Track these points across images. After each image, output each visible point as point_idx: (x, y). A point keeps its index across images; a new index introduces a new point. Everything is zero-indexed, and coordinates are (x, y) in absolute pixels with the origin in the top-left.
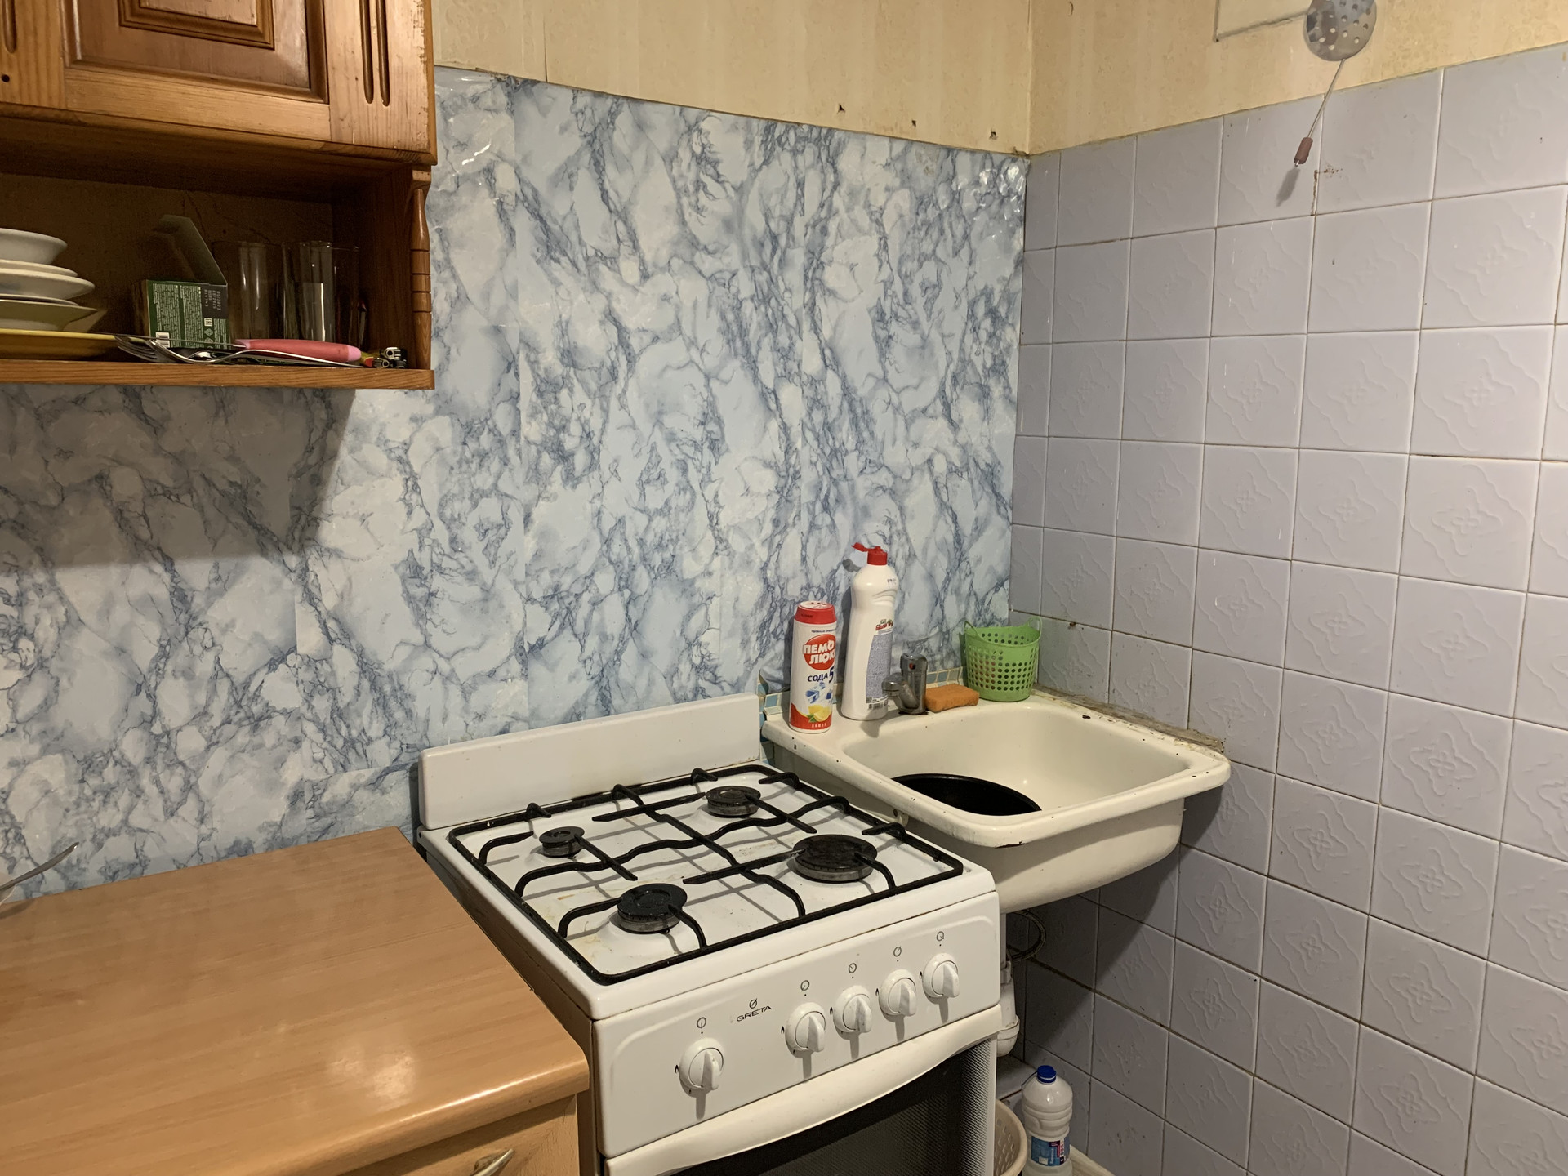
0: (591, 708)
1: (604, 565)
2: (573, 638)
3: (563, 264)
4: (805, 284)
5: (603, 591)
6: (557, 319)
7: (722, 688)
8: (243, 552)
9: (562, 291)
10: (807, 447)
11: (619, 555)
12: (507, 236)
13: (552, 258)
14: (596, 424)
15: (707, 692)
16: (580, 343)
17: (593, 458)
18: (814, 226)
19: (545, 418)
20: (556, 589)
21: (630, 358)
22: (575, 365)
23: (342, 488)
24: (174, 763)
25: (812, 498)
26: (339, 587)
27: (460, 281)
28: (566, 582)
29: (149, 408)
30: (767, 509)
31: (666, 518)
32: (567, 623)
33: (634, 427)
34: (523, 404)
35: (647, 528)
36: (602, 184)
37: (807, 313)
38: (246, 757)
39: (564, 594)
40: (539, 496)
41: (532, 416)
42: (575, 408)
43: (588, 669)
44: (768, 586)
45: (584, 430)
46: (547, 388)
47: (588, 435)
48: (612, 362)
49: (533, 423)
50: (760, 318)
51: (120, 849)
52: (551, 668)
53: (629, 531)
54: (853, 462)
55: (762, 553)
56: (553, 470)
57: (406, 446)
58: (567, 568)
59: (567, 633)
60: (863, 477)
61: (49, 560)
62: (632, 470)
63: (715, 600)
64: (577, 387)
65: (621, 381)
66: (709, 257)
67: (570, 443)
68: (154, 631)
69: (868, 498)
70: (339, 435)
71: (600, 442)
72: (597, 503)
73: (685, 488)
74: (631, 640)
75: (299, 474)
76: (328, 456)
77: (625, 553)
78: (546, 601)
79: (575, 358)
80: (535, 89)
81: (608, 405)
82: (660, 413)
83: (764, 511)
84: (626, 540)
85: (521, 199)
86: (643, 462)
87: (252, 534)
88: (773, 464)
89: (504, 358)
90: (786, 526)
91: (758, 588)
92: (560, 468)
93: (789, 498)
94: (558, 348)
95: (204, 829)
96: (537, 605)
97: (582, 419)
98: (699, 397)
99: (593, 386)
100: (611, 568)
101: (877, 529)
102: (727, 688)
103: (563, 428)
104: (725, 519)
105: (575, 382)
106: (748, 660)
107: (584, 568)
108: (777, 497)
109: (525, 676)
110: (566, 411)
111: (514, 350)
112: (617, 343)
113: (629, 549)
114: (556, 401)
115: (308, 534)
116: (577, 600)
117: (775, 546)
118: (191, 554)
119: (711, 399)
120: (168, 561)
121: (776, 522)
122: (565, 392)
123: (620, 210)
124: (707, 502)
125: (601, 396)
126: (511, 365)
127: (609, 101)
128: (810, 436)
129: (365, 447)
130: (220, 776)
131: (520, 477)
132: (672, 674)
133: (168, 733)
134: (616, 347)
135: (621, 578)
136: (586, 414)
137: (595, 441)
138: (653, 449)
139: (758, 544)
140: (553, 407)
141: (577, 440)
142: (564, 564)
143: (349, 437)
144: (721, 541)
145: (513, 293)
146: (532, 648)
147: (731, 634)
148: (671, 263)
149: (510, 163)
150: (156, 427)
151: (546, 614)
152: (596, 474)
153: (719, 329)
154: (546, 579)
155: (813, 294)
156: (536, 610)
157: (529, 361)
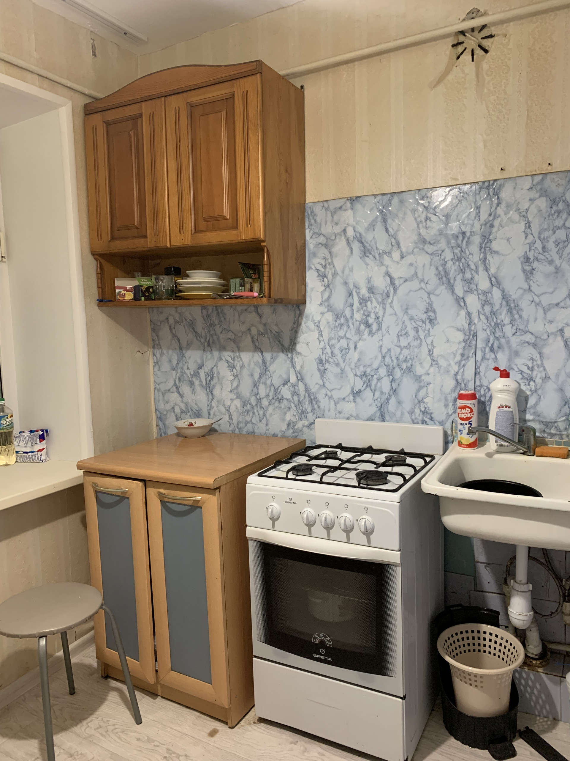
0: (377, 419)
1: (382, 365)
2: (370, 391)
3: (370, 257)
4: (480, 250)
5: (382, 375)
6: (367, 277)
7: (435, 423)
8: (278, 352)
9: (369, 267)
10: (481, 322)
11: (388, 363)
12: (350, 251)
13: (366, 256)
14: (380, 314)
15: (428, 423)
16: (375, 285)
17: (379, 326)
18: (486, 224)
19: (362, 312)
20: (365, 373)
21: (395, 289)
22: (373, 293)
23: (302, 334)
24: (261, 407)
25: (484, 345)
26: (301, 364)
27: (335, 268)
28: (368, 370)
29: (260, 311)
30: (458, 349)
31: (408, 350)
32: (368, 386)
33: (396, 314)
34: (355, 307)
35: (400, 353)
36: (386, 226)
37: (482, 263)
38: (277, 409)
39: (368, 375)
40: (360, 339)
41: (358, 311)
42: (373, 308)
43: (376, 404)
44: (458, 383)
45: (376, 316)
46: (363, 301)
47: (378, 318)
48: (388, 291)
49: (358, 314)
50: (456, 268)
51: (250, 427)
52: (363, 400)
53: (393, 354)
54: (508, 330)
55: (455, 368)
56: (365, 330)
57: (319, 321)
58: (369, 366)
59: (368, 389)
60: (514, 337)
61: (239, 349)
62: (395, 330)
63: (431, 385)
64: (374, 300)
65: (391, 298)
66: (431, 246)
67: (371, 321)
68: (259, 371)
69: (518, 347)
70: (302, 318)
71: (382, 320)
72: (381, 343)
73: (417, 338)
74: (393, 396)
75: (292, 330)
76: (299, 325)
77: (391, 362)
78: (361, 377)
79: (373, 290)
80: (360, 199)
81: (386, 307)
82: (407, 309)
83: (456, 350)
84: (391, 357)
85: (355, 237)
86: (399, 328)
87: (280, 347)
88: (462, 330)
89: (349, 292)
90: (468, 357)
91: (453, 383)
92: (367, 330)
93: (470, 345)
94: (367, 287)
95: (267, 427)
96: (358, 377)
97: (376, 312)
98: (425, 302)
99: (380, 300)
100: (385, 367)
101: (524, 362)
102: (437, 423)
103: (368, 316)
104: (436, 352)
105: (373, 299)
106: (448, 413)
107: (375, 366)
108: (464, 344)
109: (355, 402)
110: (370, 309)
111: (352, 289)
112: (389, 283)
113: (392, 360)
114: (366, 306)
115: (293, 347)
116: (372, 378)
117: (461, 365)
118: (267, 351)
119: (431, 303)
120: (262, 352)
121: (463, 355)
122: (369, 302)
123: (393, 234)
124: (428, 344)
125: (383, 303)
126: (350, 294)
127: (389, 196)
128: (482, 317)
129: (308, 322)
130: (271, 413)
131: (353, 332)
132: (411, 413)
133: (260, 399)
134: (389, 285)
135: (389, 371)
136: (377, 310)
137: (380, 320)
138: (403, 323)
139: (453, 364)
140: (365, 308)
141: (374, 320)
142: (368, 364)
143: (304, 319)
144: (434, 361)
145: (351, 270)
146: (357, 392)
147: (439, 400)
148: (414, 250)
149: (351, 226)
150: (260, 316)
151: (361, 381)
152: (380, 332)
153: (435, 274)
154: (362, 369)
155: (485, 254)
156: (357, 379)
157: (357, 293)
